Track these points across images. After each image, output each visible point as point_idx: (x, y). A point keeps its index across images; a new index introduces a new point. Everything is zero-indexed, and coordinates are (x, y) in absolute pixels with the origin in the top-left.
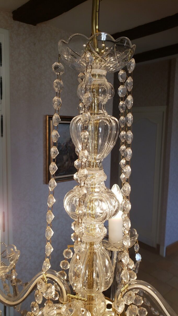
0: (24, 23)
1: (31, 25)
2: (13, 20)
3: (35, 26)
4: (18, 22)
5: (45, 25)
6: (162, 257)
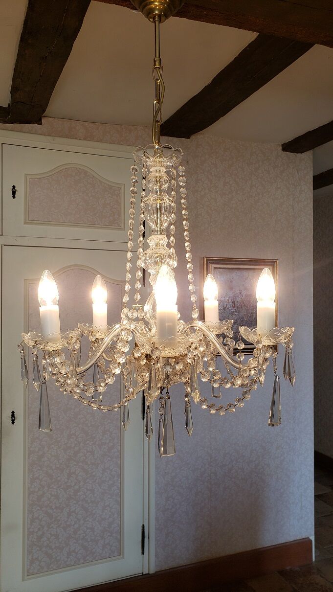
0: (174, 138)
1: (183, 139)
3: (188, 140)
5: (201, 136)
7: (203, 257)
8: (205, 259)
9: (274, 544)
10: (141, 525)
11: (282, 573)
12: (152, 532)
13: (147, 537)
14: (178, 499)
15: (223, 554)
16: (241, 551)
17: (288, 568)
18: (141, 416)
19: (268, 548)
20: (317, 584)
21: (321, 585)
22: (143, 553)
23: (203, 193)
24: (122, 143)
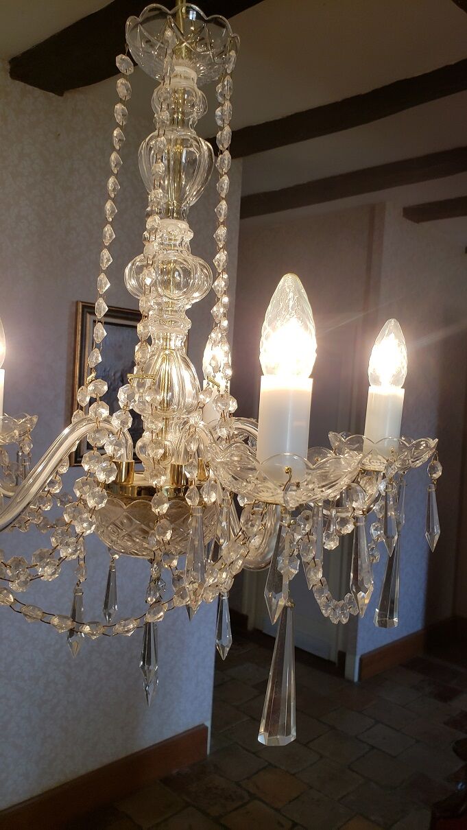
0: (36, 88)
1: (51, 94)
2: (10, 78)
3: (60, 98)
4: (22, 84)
6: (351, 682)
7: (75, 300)
8: (80, 305)
9: (157, 742)
11: (167, 781)
17: (175, 772)
19: (150, 749)
20: (217, 788)
21: (223, 789)
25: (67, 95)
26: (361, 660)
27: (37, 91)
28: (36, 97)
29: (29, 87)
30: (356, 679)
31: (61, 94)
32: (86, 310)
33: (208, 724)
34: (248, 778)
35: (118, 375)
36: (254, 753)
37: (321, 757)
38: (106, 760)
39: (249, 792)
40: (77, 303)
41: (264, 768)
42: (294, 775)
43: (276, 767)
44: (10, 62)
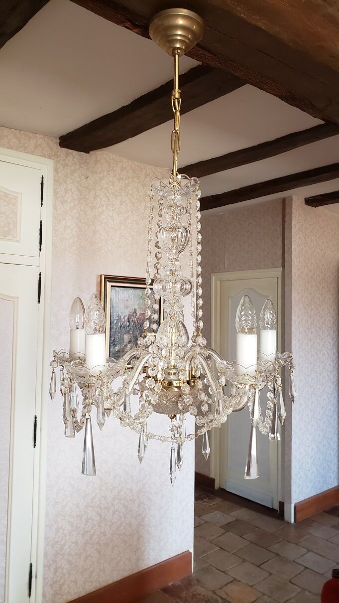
1: (83, 153)
2: (59, 147)
3: (87, 154)
4: (66, 149)
5: (100, 152)
6: (289, 523)
7: (100, 274)
8: (103, 277)
9: (158, 562)
10: (29, 564)
11: (166, 590)
12: (39, 571)
13: (35, 576)
14: (68, 530)
15: (110, 582)
16: (128, 575)
17: (170, 584)
18: (33, 444)
19: (154, 567)
20: (199, 595)
21: (204, 595)
22: (30, 595)
23: (100, 210)
24: (20, 149)
25: (92, 152)
26: (295, 507)
27: (75, 152)
28: (74, 156)
29: (70, 151)
30: (293, 521)
31: (88, 152)
32: (106, 280)
33: (192, 551)
34: (221, 588)
35: (126, 318)
36: (223, 572)
37: (270, 574)
38: (126, 574)
39: (221, 597)
40: (101, 275)
41: (231, 582)
42: (252, 586)
43: (240, 581)
44: (59, 138)
